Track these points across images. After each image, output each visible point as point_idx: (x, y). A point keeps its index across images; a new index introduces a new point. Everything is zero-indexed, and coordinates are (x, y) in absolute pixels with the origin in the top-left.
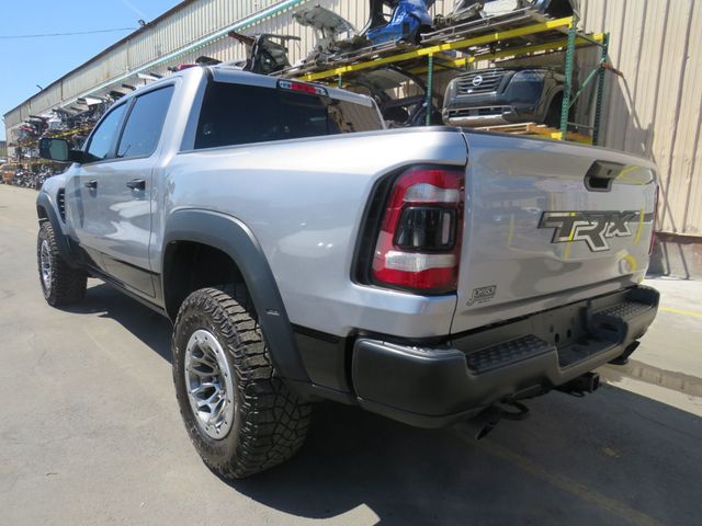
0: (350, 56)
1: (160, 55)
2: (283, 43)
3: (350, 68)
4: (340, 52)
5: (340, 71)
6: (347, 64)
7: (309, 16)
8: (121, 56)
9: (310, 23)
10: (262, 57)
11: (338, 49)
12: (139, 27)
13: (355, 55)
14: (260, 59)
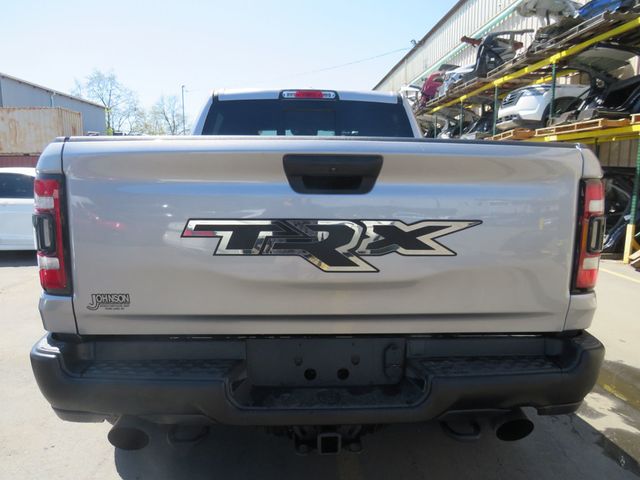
0: (557, 40)
1: (426, 67)
2: (512, 37)
3: (564, 54)
4: (548, 39)
5: (554, 59)
6: (561, 50)
7: (530, 6)
8: (401, 72)
9: (534, 12)
10: (487, 57)
11: (545, 35)
12: (412, 46)
13: (562, 38)
14: (485, 59)
